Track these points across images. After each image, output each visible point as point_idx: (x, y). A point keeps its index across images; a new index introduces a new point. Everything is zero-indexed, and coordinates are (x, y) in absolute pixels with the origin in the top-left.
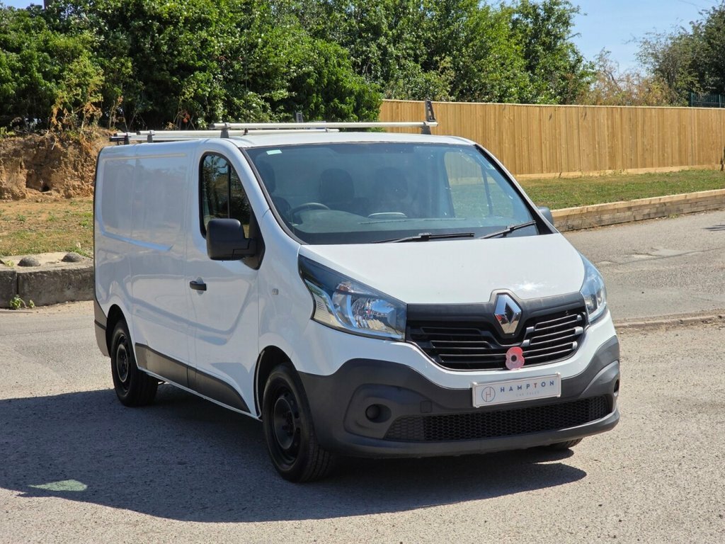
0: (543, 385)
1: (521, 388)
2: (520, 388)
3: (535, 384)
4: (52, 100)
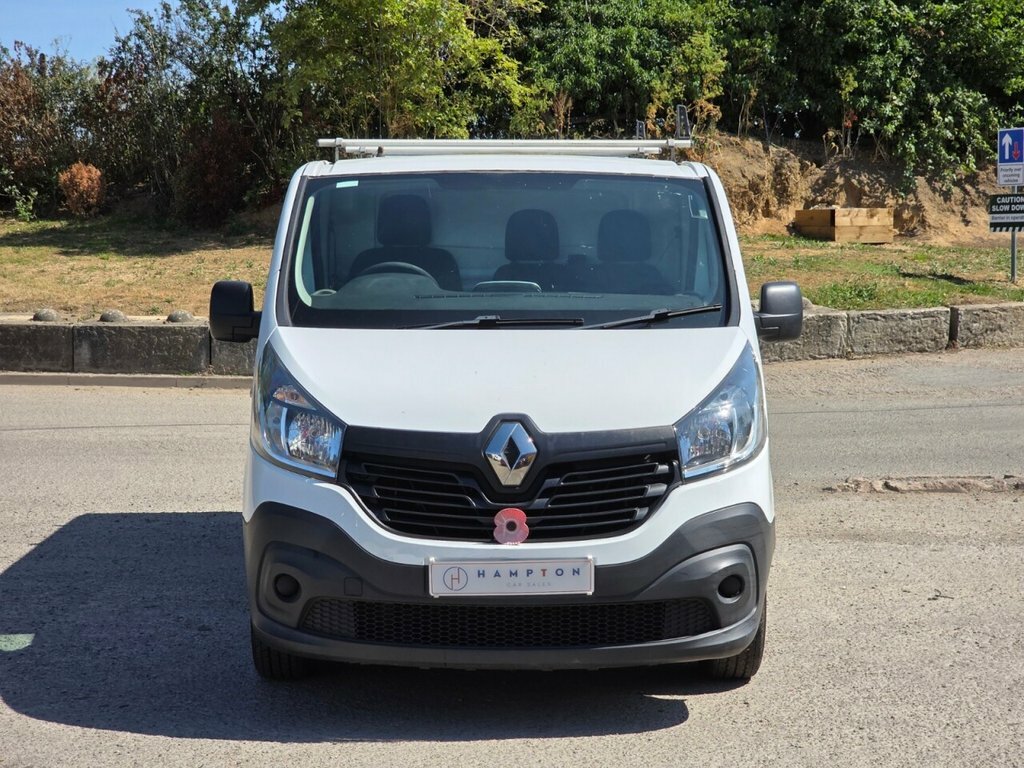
0: (560, 573)
1: (516, 574)
2: (514, 574)
3: (544, 571)
4: (649, 96)
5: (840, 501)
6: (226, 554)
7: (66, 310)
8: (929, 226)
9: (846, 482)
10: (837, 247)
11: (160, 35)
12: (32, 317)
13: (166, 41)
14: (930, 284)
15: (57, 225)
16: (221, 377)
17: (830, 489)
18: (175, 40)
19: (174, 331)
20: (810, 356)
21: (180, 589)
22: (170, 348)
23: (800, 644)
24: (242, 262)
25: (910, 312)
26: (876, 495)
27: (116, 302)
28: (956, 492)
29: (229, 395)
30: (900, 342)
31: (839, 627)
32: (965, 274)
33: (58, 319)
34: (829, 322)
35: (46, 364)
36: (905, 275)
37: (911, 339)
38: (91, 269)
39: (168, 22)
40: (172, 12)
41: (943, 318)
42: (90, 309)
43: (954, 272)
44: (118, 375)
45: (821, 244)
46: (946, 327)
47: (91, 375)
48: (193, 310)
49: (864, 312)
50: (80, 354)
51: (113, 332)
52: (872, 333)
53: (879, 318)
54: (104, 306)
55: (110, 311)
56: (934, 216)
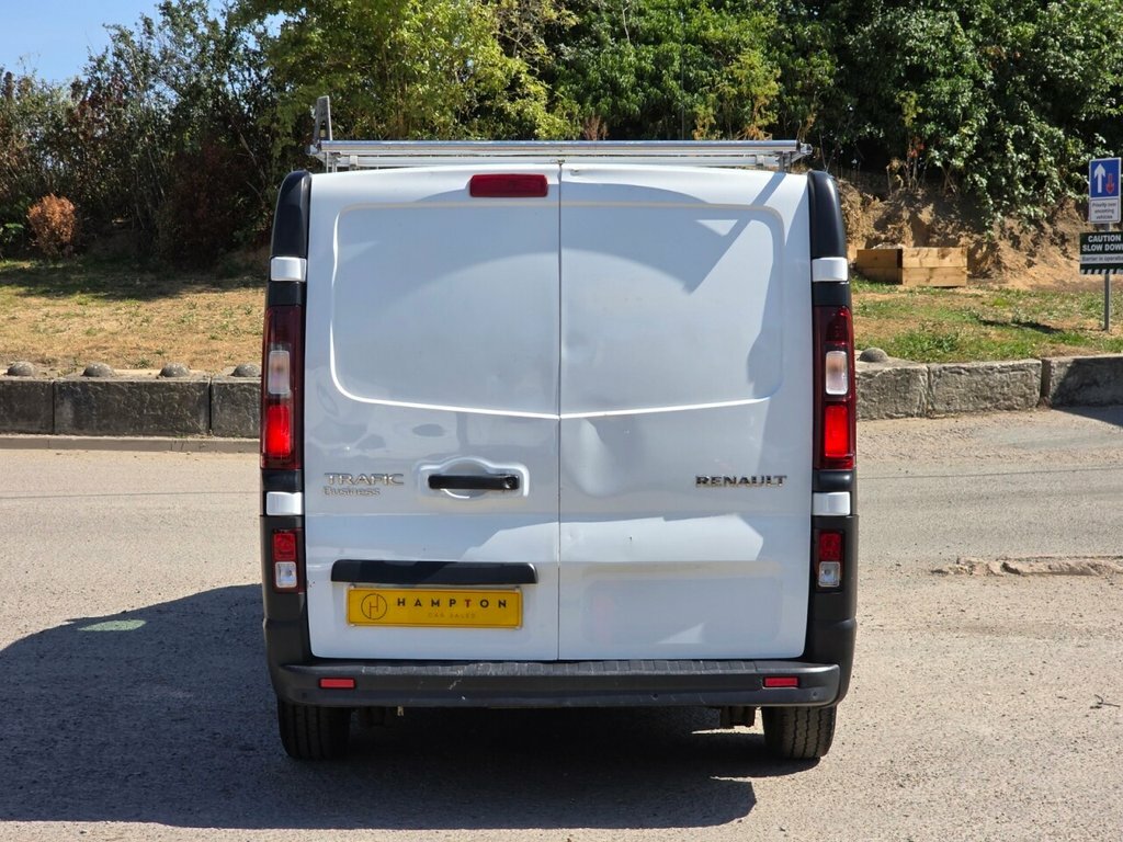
4: (693, 122)
5: (954, 586)
6: (257, 653)
7: (43, 362)
8: (1005, 268)
9: (958, 563)
10: (905, 291)
11: (142, 52)
12: (6, 371)
13: (148, 59)
14: (1015, 332)
15: (26, 265)
16: (222, 439)
17: (940, 571)
18: (158, 57)
19: (168, 387)
20: (887, 415)
21: (210, 697)
22: (164, 407)
23: (956, 765)
24: (238, 308)
25: (997, 364)
26: (994, 578)
27: (99, 354)
28: (1087, 574)
29: (231, 460)
30: (986, 398)
31: (996, 743)
32: (1052, 322)
33: (37, 374)
34: (908, 377)
35: (23, 425)
36: (987, 323)
37: (998, 396)
38: (68, 316)
39: (149, 38)
40: (154, 28)
41: (1034, 372)
42: (71, 361)
43: (1039, 319)
44: (105, 438)
45: (888, 287)
46: (1036, 381)
47: (74, 437)
48: (188, 363)
49: (947, 365)
50: (61, 414)
51: (99, 388)
52: (957, 388)
53: (963, 371)
54: (86, 359)
55: (95, 365)
56: (1010, 256)
